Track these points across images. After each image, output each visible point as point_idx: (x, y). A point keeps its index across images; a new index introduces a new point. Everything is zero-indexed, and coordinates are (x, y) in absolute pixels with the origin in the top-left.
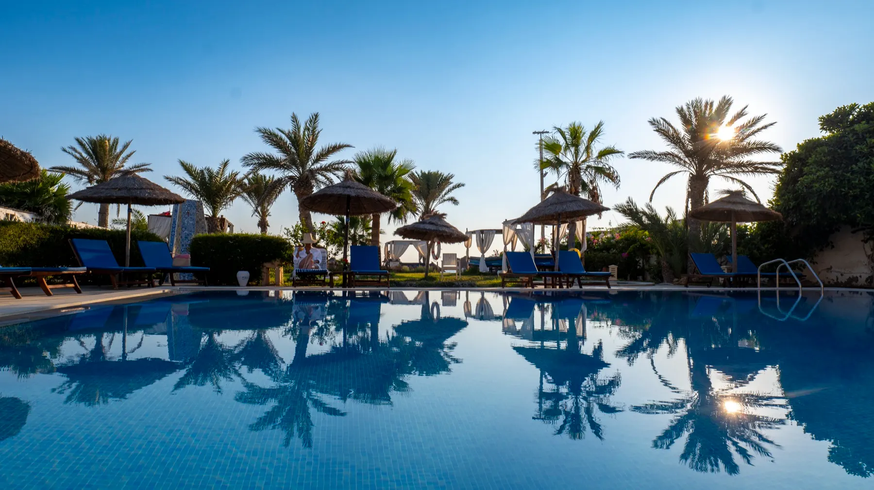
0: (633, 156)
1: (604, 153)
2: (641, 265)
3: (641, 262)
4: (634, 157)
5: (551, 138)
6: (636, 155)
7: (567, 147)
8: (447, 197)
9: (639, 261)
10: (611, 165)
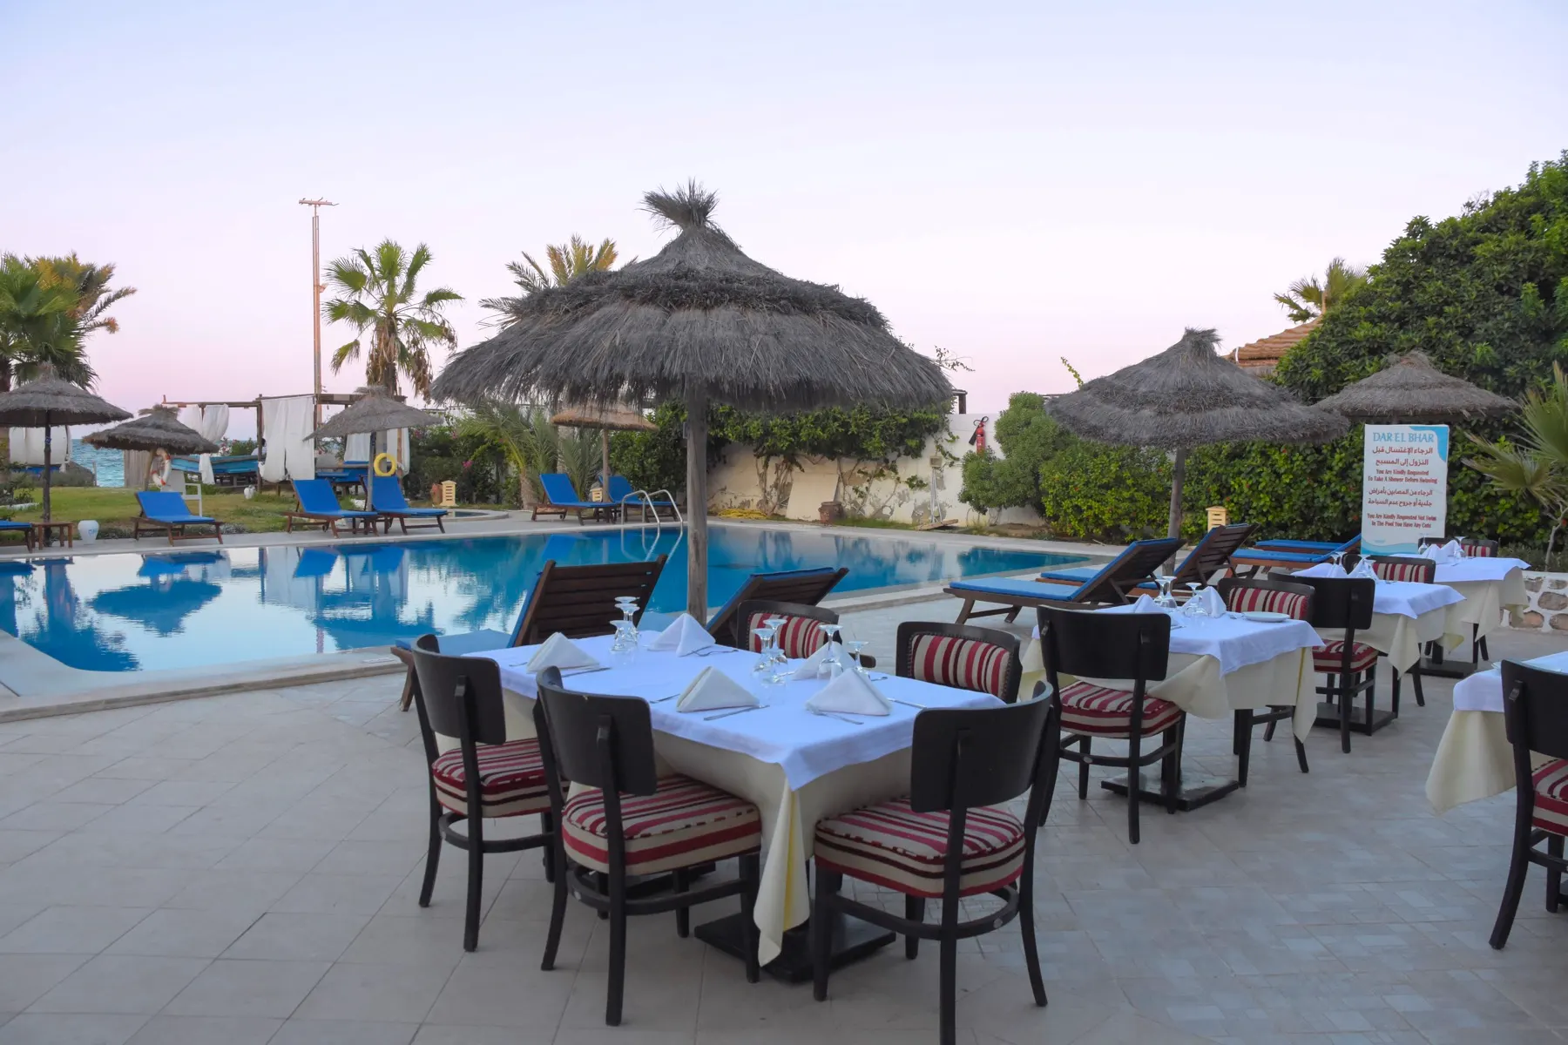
0: (485, 303)
1: (434, 297)
2: (494, 478)
3: (493, 472)
4: (487, 306)
5: (350, 262)
6: (491, 304)
7: (376, 281)
8: (101, 318)
9: (491, 469)
10: (445, 316)
